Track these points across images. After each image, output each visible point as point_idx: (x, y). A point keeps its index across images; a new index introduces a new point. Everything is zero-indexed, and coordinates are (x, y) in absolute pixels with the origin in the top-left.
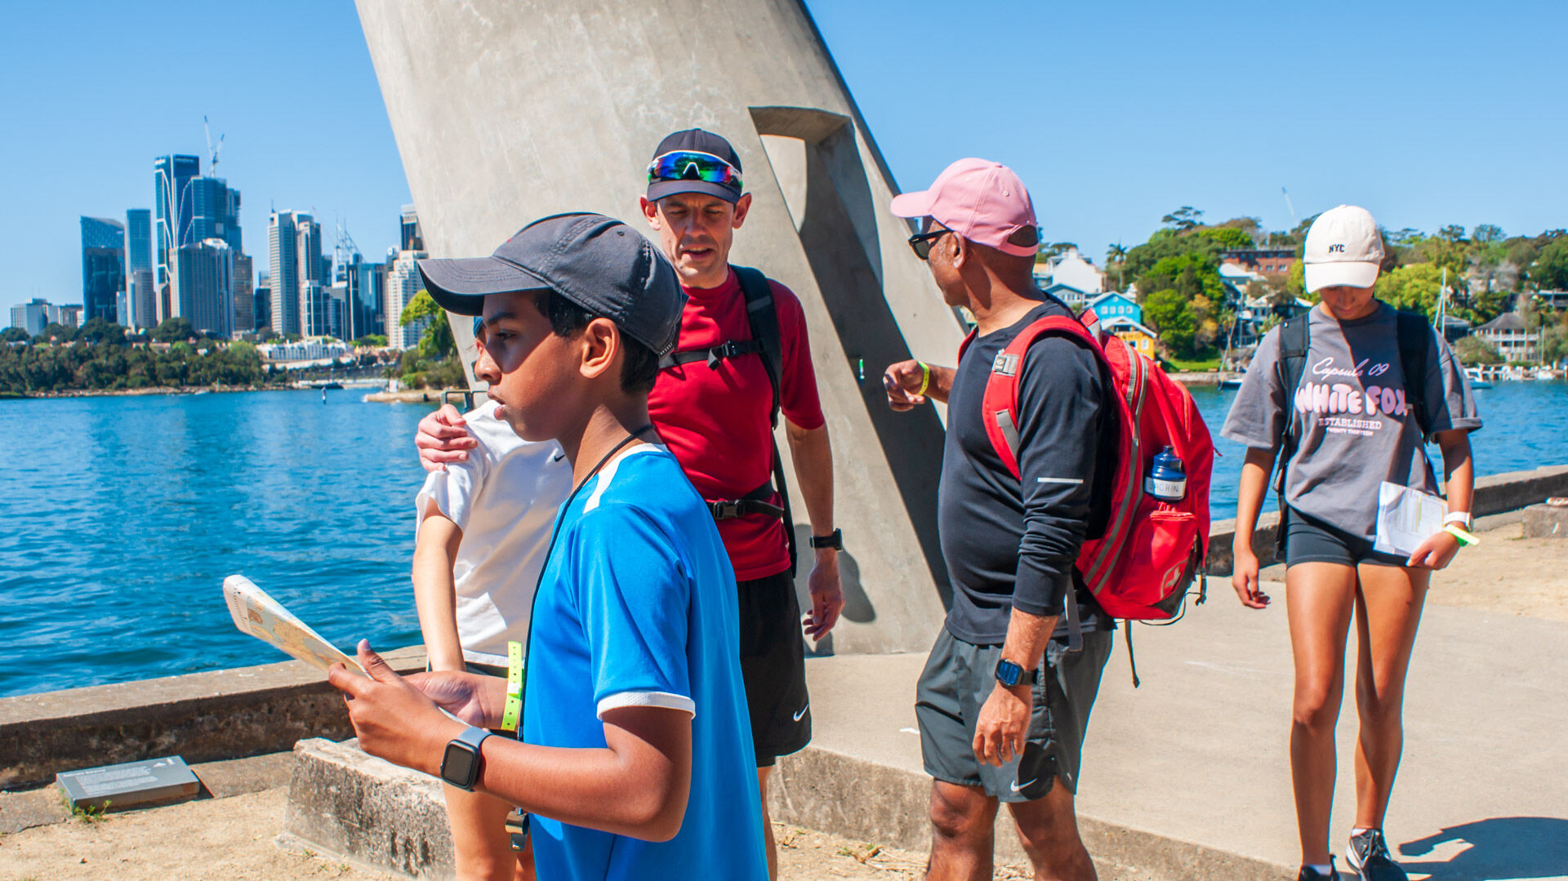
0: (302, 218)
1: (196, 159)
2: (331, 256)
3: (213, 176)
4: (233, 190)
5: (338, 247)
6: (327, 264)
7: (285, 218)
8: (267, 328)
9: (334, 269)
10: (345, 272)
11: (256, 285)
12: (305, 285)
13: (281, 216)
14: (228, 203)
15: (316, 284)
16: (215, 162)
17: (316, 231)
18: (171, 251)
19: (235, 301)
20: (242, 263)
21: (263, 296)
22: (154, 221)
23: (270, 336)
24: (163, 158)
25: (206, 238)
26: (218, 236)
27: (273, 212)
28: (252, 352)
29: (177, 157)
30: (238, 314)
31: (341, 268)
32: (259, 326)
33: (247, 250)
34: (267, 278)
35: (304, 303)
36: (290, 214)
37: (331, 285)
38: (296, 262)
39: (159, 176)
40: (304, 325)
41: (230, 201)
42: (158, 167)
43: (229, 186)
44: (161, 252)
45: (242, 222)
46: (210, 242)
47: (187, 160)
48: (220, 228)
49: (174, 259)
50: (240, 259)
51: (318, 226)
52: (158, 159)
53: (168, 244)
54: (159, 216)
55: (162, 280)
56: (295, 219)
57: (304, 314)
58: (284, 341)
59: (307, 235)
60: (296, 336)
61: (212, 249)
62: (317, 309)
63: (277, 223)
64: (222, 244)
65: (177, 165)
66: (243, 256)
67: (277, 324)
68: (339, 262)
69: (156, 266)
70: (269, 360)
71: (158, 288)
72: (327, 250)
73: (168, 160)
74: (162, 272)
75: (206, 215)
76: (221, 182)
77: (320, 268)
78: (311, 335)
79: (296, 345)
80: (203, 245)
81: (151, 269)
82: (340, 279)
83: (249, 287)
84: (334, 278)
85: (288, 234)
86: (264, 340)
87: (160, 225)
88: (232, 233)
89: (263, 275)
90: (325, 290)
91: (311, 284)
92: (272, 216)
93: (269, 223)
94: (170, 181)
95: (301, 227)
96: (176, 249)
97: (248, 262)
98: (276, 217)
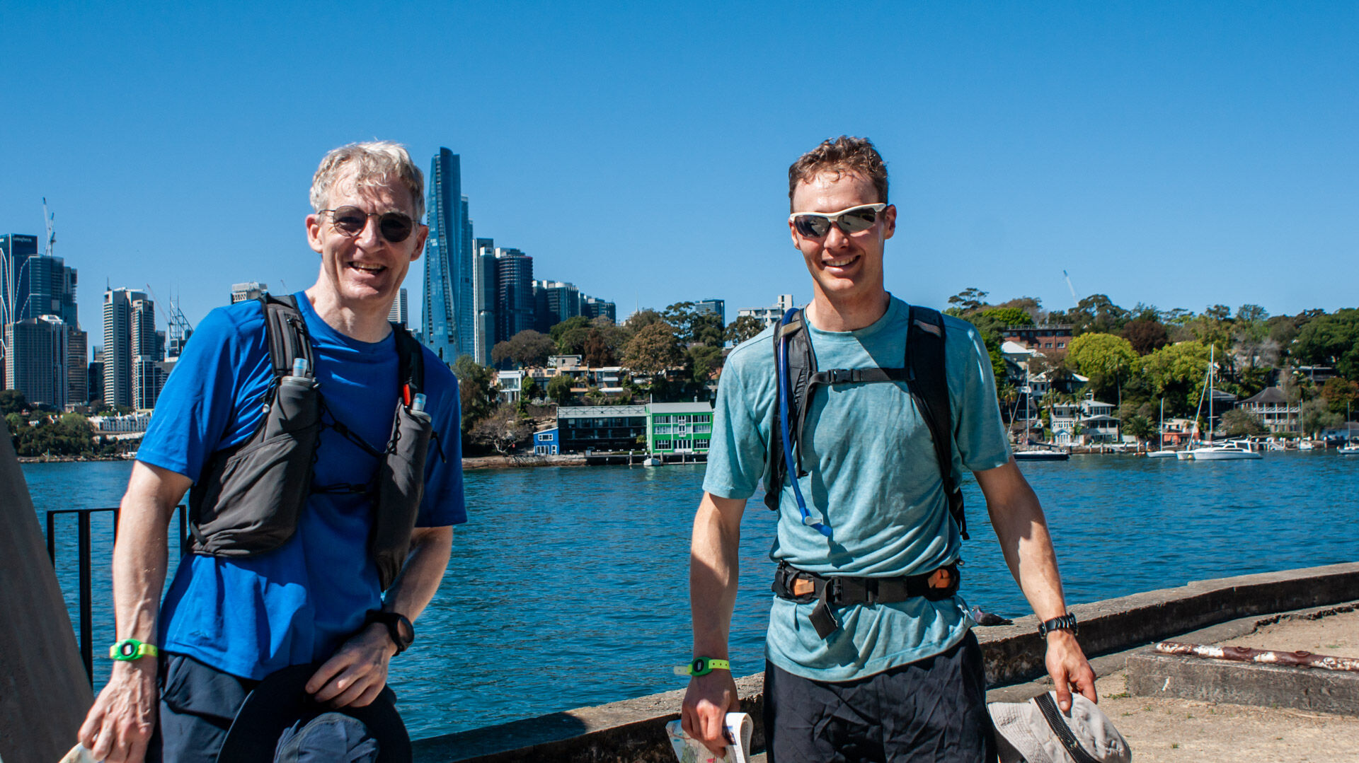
0: (136, 296)
1: (34, 239)
2: (164, 332)
3: (49, 254)
4: (69, 268)
5: (171, 324)
6: (160, 339)
7: (120, 296)
8: (100, 401)
9: (167, 344)
11: (90, 359)
12: (137, 359)
13: (115, 293)
14: (65, 281)
15: (148, 358)
16: (52, 241)
17: (149, 308)
18: (7, 326)
19: (69, 375)
20: (76, 338)
21: (96, 370)
23: (101, 409)
25: (42, 314)
26: (53, 313)
27: (109, 290)
28: (83, 424)
29: (16, 236)
30: (72, 387)
31: (173, 344)
32: (92, 398)
33: (82, 325)
34: (101, 352)
35: (136, 376)
36: (125, 291)
37: (163, 360)
38: (130, 337)
40: (136, 398)
41: (66, 278)
43: (66, 265)
45: (78, 299)
46: (45, 318)
47: (26, 240)
48: (56, 305)
49: (10, 334)
50: (75, 334)
51: (152, 303)
56: (129, 296)
57: (136, 388)
58: (115, 413)
59: (140, 312)
60: (127, 408)
61: (47, 324)
62: (149, 382)
63: (111, 300)
64: (58, 320)
65: (16, 244)
66: (78, 331)
67: (110, 398)
68: (171, 338)
70: (100, 432)
73: (7, 239)
75: (42, 292)
76: (58, 260)
77: (153, 343)
78: (142, 408)
79: (126, 417)
80: (39, 320)
82: (172, 354)
83: (84, 361)
84: (167, 354)
85: (122, 309)
86: (96, 413)
88: (68, 309)
89: (97, 351)
90: (158, 365)
91: (142, 359)
92: (107, 293)
93: (104, 297)
94: (8, 259)
95: (135, 304)
96: (12, 324)
97: (83, 337)
98: (111, 294)
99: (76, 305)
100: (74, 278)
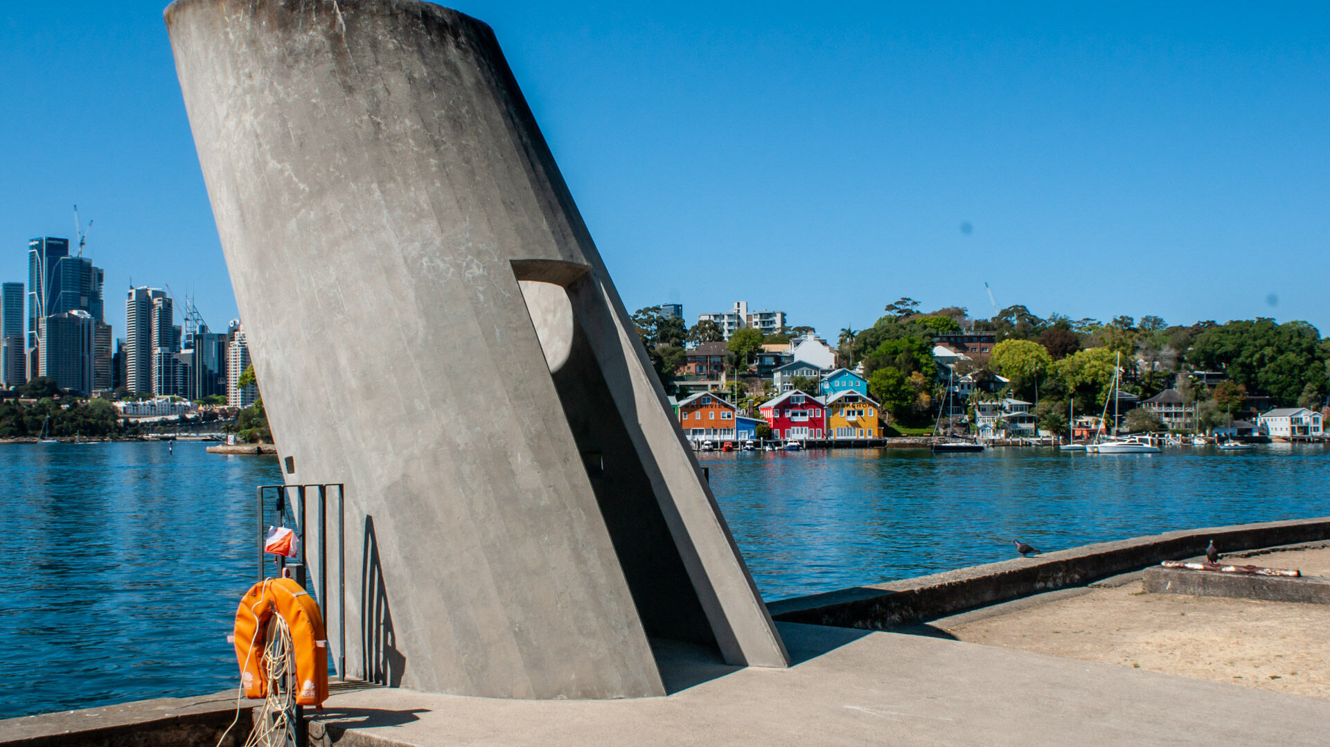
0: (156, 294)
1: (66, 241)
2: (180, 327)
3: (80, 256)
4: (96, 269)
5: (187, 319)
6: (177, 333)
7: (142, 294)
8: (122, 387)
9: (183, 338)
10: (192, 341)
11: (114, 350)
12: (157, 351)
13: (138, 291)
14: (92, 280)
15: (167, 349)
16: (82, 244)
17: (168, 305)
18: (41, 319)
19: (95, 364)
20: (102, 331)
21: (120, 359)
22: (27, 293)
23: (124, 395)
24: (37, 240)
25: (72, 309)
26: (82, 308)
27: (132, 288)
28: (109, 408)
29: (50, 239)
30: (98, 375)
31: (188, 337)
32: (116, 385)
33: (107, 320)
34: (124, 344)
35: (155, 366)
36: (147, 290)
37: (179, 352)
38: (150, 331)
39: (32, 255)
40: (155, 386)
41: (94, 277)
42: (32, 247)
43: (93, 265)
44: (32, 320)
45: (105, 296)
46: (75, 312)
47: (58, 242)
48: (84, 301)
49: (43, 326)
50: (101, 327)
51: (170, 300)
52: (32, 241)
53: (38, 314)
54: (31, 289)
55: (31, 345)
56: (150, 294)
57: (155, 376)
58: (138, 399)
59: (160, 308)
60: (147, 394)
61: (77, 318)
62: (167, 371)
63: (134, 297)
64: (87, 315)
65: (50, 246)
66: (104, 325)
67: (132, 384)
68: (187, 332)
69: (26, 332)
70: (123, 415)
71: (27, 351)
72: (177, 320)
73: (41, 241)
74: (32, 337)
75: (72, 289)
76: (87, 261)
77: (170, 336)
78: (161, 395)
79: (147, 402)
80: (69, 314)
81: (22, 335)
82: (188, 346)
83: (109, 351)
84: (182, 346)
85: (143, 305)
86: (119, 398)
87: (32, 297)
88: (95, 304)
89: (120, 343)
90: (175, 356)
91: (162, 350)
92: (130, 291)
93: (127, 296)
94: (42, 260)
95: (155, 301)
96: (45, 318)
97: (108, 329)
98: (134, 292)
99: (101, 302)
100: (100, 277)
